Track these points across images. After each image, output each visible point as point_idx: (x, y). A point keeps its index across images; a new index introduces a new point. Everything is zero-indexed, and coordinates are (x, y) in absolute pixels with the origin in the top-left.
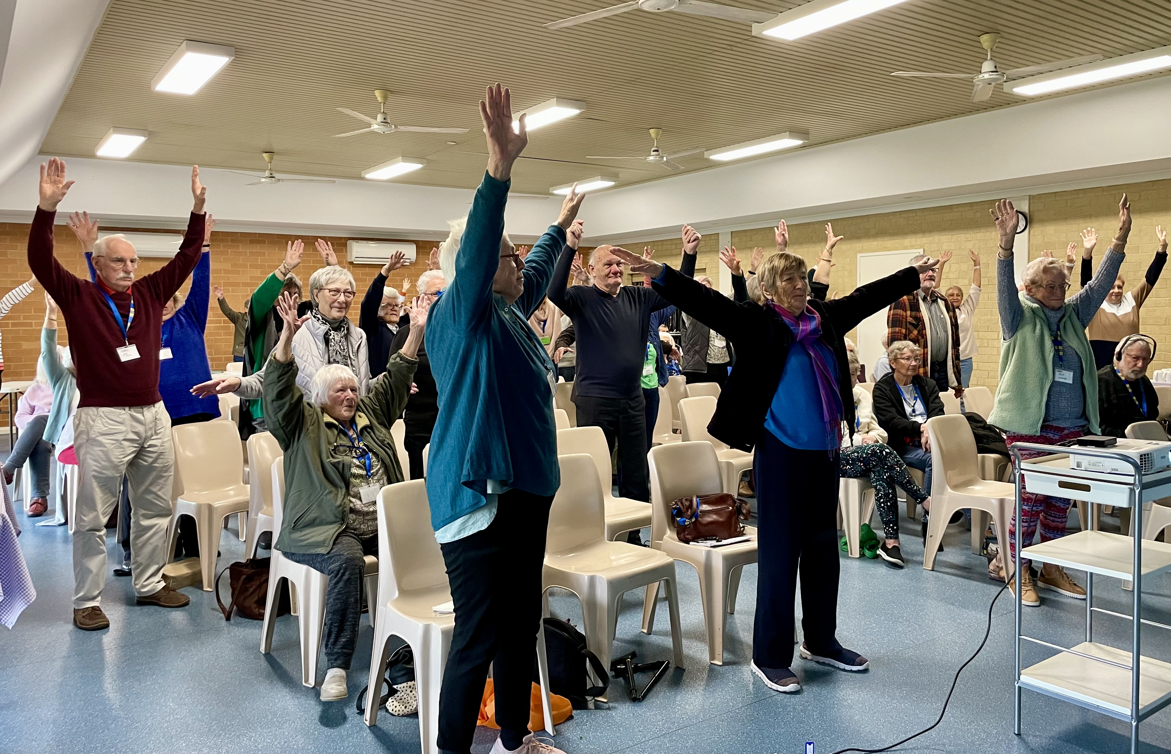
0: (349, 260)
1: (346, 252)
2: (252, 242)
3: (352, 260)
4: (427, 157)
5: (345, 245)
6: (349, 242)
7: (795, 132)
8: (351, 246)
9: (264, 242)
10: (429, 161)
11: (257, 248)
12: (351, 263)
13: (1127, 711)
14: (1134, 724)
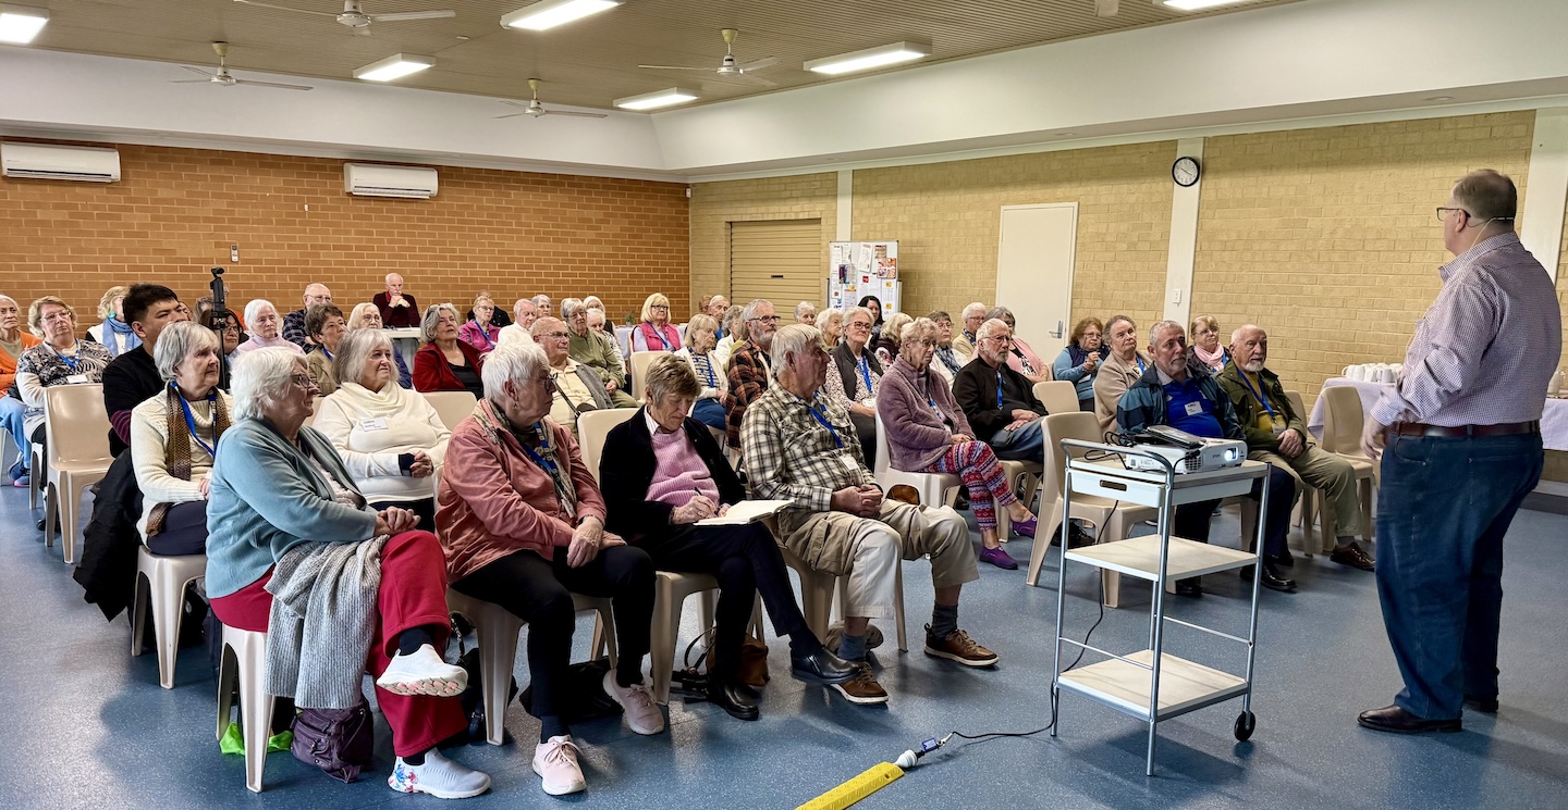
0: (347, 191)
1: (343, 178)
2: (213, 162)
3: (351, 190)
4: (437, 55)
5: (341, 170)
6: (346, 165)
7: (913, 42)
8: (349, 170)
9: (230, 163)
10: (439, 61)
11: (222, 171)
12: (350, 194)
13: (1146, 711)
14: (1152, 724)
